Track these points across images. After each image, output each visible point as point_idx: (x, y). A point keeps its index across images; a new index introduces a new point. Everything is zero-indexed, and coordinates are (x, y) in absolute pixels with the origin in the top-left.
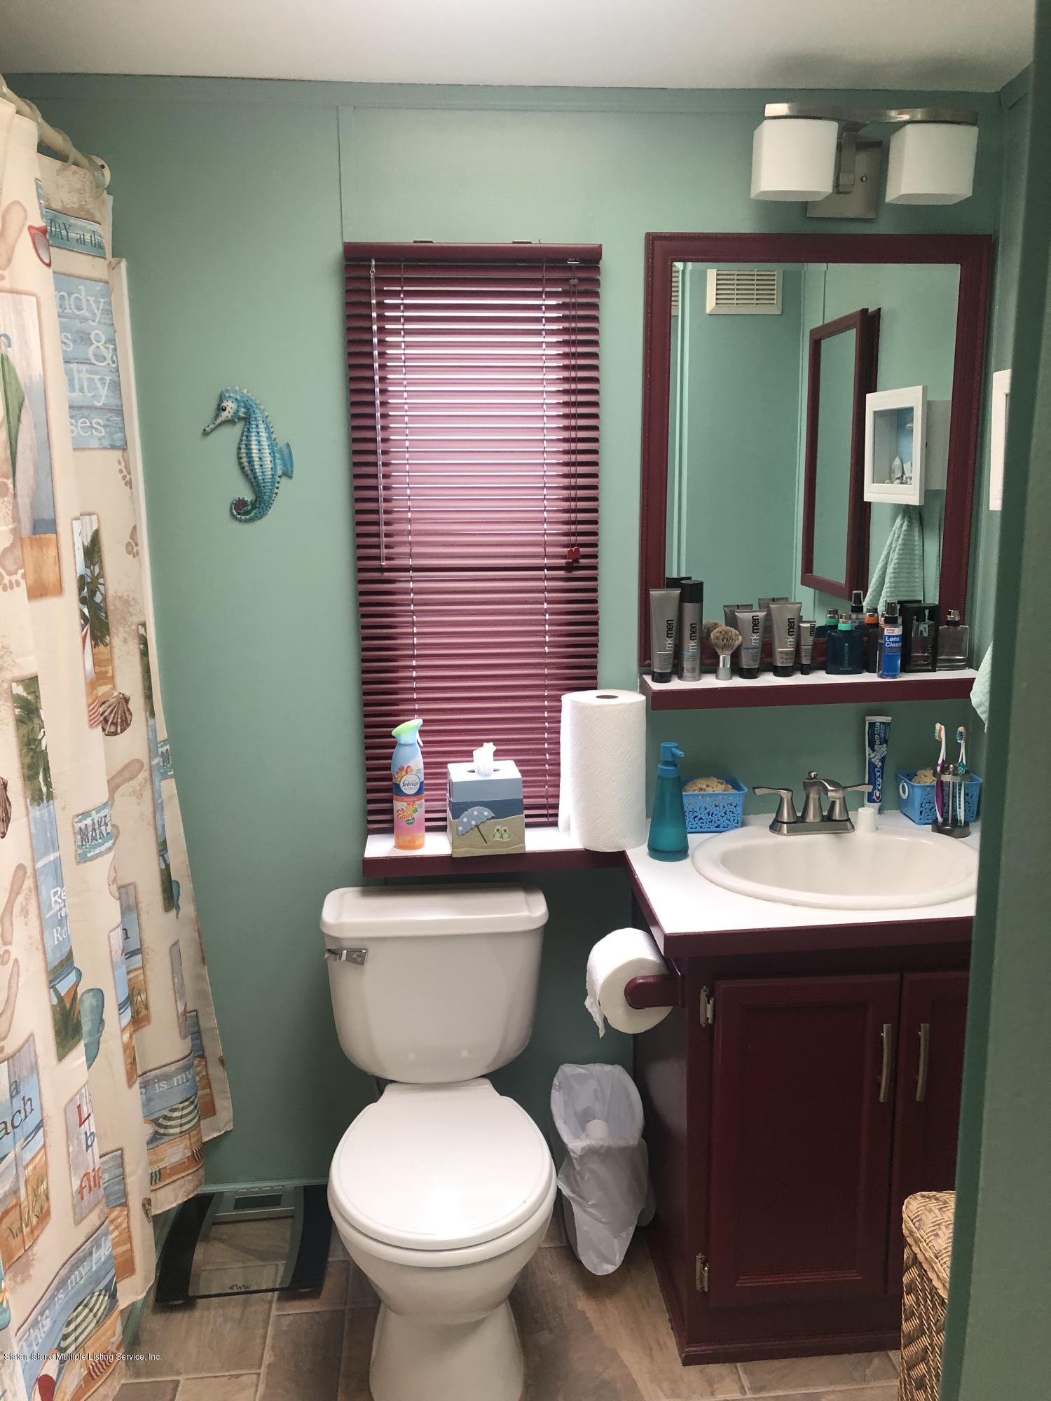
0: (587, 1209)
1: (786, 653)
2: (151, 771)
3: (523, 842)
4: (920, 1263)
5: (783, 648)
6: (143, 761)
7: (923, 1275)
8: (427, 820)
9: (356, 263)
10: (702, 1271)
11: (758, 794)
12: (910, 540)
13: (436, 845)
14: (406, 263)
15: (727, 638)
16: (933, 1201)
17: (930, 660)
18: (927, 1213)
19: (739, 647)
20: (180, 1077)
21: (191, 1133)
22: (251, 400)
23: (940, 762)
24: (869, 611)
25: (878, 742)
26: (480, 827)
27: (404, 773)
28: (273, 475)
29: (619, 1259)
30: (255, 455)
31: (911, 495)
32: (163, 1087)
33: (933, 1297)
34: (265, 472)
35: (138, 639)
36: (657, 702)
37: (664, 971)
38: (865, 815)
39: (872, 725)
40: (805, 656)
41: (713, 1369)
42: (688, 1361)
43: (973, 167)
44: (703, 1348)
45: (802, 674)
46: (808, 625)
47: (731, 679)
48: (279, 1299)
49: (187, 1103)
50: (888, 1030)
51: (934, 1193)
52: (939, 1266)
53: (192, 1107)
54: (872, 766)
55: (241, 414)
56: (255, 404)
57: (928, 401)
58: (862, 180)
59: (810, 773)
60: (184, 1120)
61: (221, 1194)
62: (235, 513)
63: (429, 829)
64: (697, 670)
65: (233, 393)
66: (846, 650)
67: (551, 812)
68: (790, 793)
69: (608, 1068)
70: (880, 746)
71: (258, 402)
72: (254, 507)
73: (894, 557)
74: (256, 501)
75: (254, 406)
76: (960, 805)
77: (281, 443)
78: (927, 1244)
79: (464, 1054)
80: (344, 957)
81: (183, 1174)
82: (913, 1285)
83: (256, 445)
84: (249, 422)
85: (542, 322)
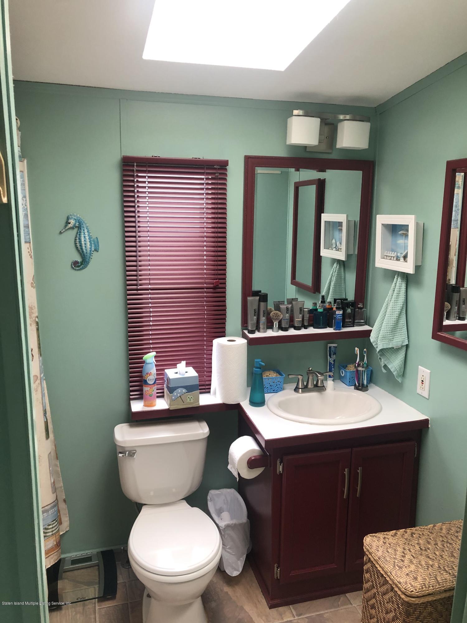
0: (226, 550)
1: (299, 321)
2: (41, 380)
3: (198, 401)
4: (372, 562)
5: (298, 319)
6: (38, 376)
7: (373, 566)
8: (157, 393)
9: (127, 164)
10: (277, 571)
11: (290, 377)
12: (340, 273)
13: (161, 404)
14: (148, 164)
15: (277, 315)
16: (375, 537)
17: (352, 322)
18: (373, 542)
19: (281, 319)
20: (52, 510)
21: (56, 534)
22: (81, 219)
23: (357, 362)
24: (328, 303)
25: (332, 354)
26: (181, 397)
27: (148, 375)
28: (90, 251)
29: (241, 570)
30: (83, 243)
31: (341, 256)
32: (45, 516)
33: (377, 574)
34: (87, 249)
35: (35, 323)
36: (252, 342)
37: (262, 453)
38: (330, 383)
39: (330, 347)
40: (306, 322)
41: (281, 609)
42: (271, 607)
43: (369, 138)
44: (277, 601)
45: (305, 328)
46: (307, 310)
47: (278, 332)
48: (98, 602)
49: (54, 522)
50: (347, 471)
51: (374, 534)
52: (380, 562)
53: (57, 523)
54: (330, 363)
55: (77, 225)
56: (83, 221)
57: (349, 220)
58: (327, 138)
59: (309, 368)
60: (53, 529)
61: (64, 558)
62: (73, 266)
63: (158, 397)
64: (266, 328)
65: (74, 216)
66: (321, 319)
67: (207, 387)
68: (302, 377)
69: (229, 490)
70: (333, 356)
71: (84, 220)
72: (82, 264)
73: (334, 279)
74: (83, 261)
75: (82, 222)
76: (365, 379)
77: (94, 237)
78: (375, 554)
79: (174, 490)
80: (127, 455)
81: (53, 553)
82: (368, 570)
83: (84, 238)
84: (80, 229)
85: (204, 190)
